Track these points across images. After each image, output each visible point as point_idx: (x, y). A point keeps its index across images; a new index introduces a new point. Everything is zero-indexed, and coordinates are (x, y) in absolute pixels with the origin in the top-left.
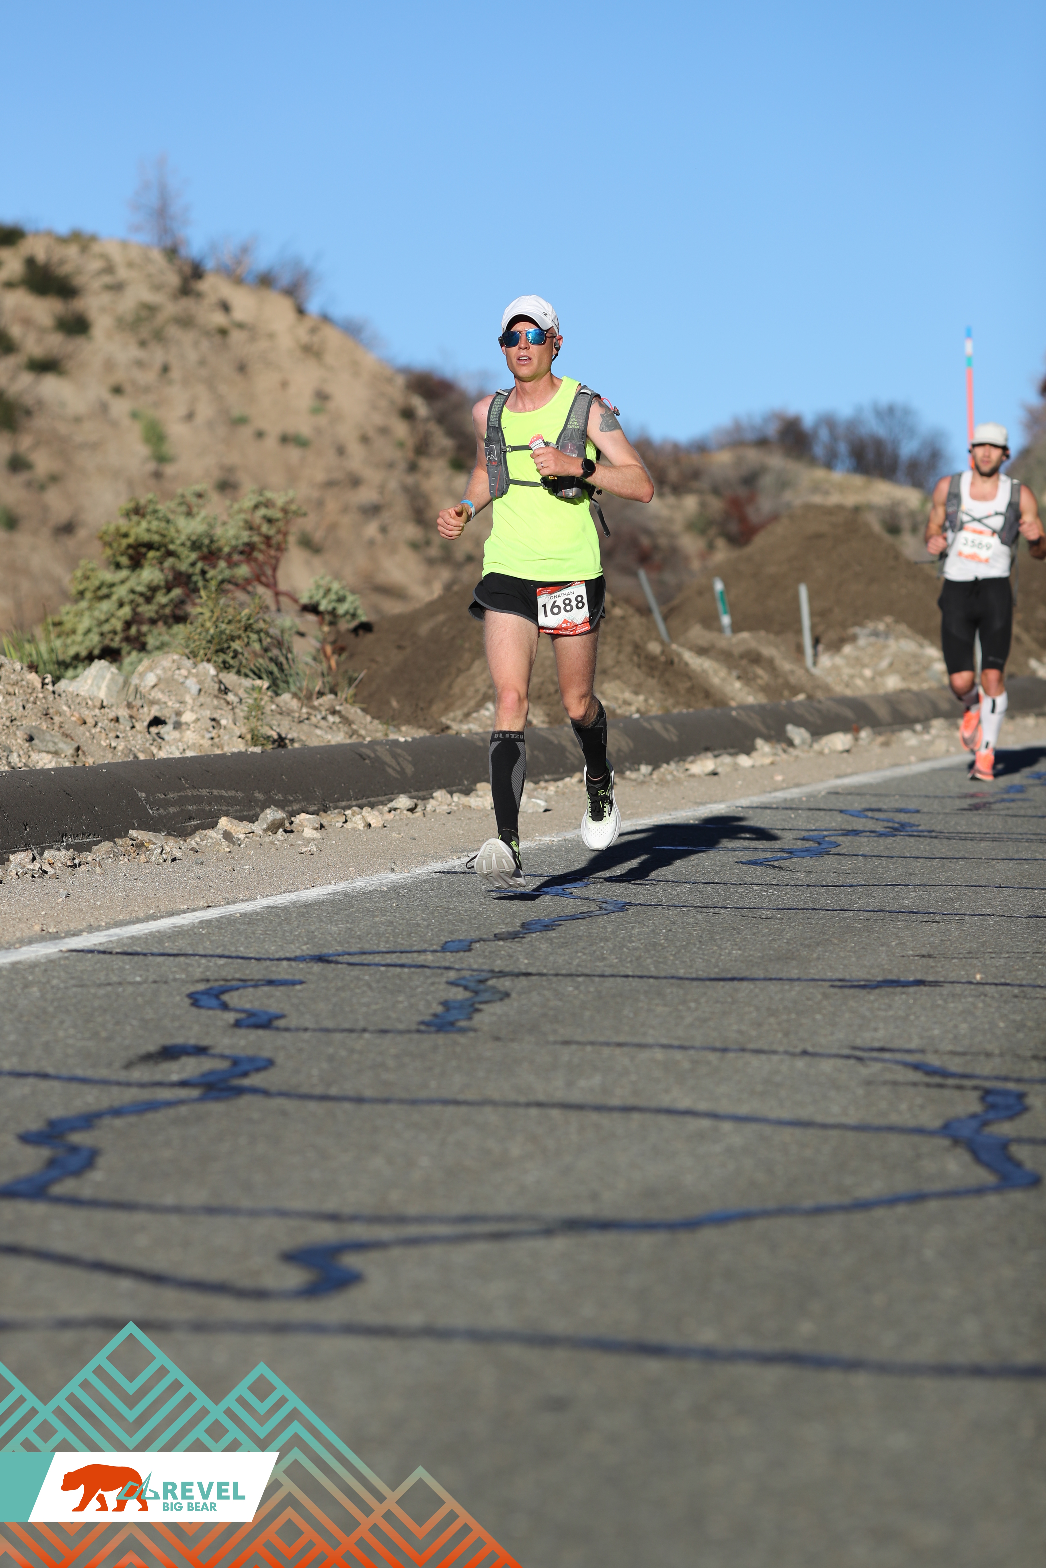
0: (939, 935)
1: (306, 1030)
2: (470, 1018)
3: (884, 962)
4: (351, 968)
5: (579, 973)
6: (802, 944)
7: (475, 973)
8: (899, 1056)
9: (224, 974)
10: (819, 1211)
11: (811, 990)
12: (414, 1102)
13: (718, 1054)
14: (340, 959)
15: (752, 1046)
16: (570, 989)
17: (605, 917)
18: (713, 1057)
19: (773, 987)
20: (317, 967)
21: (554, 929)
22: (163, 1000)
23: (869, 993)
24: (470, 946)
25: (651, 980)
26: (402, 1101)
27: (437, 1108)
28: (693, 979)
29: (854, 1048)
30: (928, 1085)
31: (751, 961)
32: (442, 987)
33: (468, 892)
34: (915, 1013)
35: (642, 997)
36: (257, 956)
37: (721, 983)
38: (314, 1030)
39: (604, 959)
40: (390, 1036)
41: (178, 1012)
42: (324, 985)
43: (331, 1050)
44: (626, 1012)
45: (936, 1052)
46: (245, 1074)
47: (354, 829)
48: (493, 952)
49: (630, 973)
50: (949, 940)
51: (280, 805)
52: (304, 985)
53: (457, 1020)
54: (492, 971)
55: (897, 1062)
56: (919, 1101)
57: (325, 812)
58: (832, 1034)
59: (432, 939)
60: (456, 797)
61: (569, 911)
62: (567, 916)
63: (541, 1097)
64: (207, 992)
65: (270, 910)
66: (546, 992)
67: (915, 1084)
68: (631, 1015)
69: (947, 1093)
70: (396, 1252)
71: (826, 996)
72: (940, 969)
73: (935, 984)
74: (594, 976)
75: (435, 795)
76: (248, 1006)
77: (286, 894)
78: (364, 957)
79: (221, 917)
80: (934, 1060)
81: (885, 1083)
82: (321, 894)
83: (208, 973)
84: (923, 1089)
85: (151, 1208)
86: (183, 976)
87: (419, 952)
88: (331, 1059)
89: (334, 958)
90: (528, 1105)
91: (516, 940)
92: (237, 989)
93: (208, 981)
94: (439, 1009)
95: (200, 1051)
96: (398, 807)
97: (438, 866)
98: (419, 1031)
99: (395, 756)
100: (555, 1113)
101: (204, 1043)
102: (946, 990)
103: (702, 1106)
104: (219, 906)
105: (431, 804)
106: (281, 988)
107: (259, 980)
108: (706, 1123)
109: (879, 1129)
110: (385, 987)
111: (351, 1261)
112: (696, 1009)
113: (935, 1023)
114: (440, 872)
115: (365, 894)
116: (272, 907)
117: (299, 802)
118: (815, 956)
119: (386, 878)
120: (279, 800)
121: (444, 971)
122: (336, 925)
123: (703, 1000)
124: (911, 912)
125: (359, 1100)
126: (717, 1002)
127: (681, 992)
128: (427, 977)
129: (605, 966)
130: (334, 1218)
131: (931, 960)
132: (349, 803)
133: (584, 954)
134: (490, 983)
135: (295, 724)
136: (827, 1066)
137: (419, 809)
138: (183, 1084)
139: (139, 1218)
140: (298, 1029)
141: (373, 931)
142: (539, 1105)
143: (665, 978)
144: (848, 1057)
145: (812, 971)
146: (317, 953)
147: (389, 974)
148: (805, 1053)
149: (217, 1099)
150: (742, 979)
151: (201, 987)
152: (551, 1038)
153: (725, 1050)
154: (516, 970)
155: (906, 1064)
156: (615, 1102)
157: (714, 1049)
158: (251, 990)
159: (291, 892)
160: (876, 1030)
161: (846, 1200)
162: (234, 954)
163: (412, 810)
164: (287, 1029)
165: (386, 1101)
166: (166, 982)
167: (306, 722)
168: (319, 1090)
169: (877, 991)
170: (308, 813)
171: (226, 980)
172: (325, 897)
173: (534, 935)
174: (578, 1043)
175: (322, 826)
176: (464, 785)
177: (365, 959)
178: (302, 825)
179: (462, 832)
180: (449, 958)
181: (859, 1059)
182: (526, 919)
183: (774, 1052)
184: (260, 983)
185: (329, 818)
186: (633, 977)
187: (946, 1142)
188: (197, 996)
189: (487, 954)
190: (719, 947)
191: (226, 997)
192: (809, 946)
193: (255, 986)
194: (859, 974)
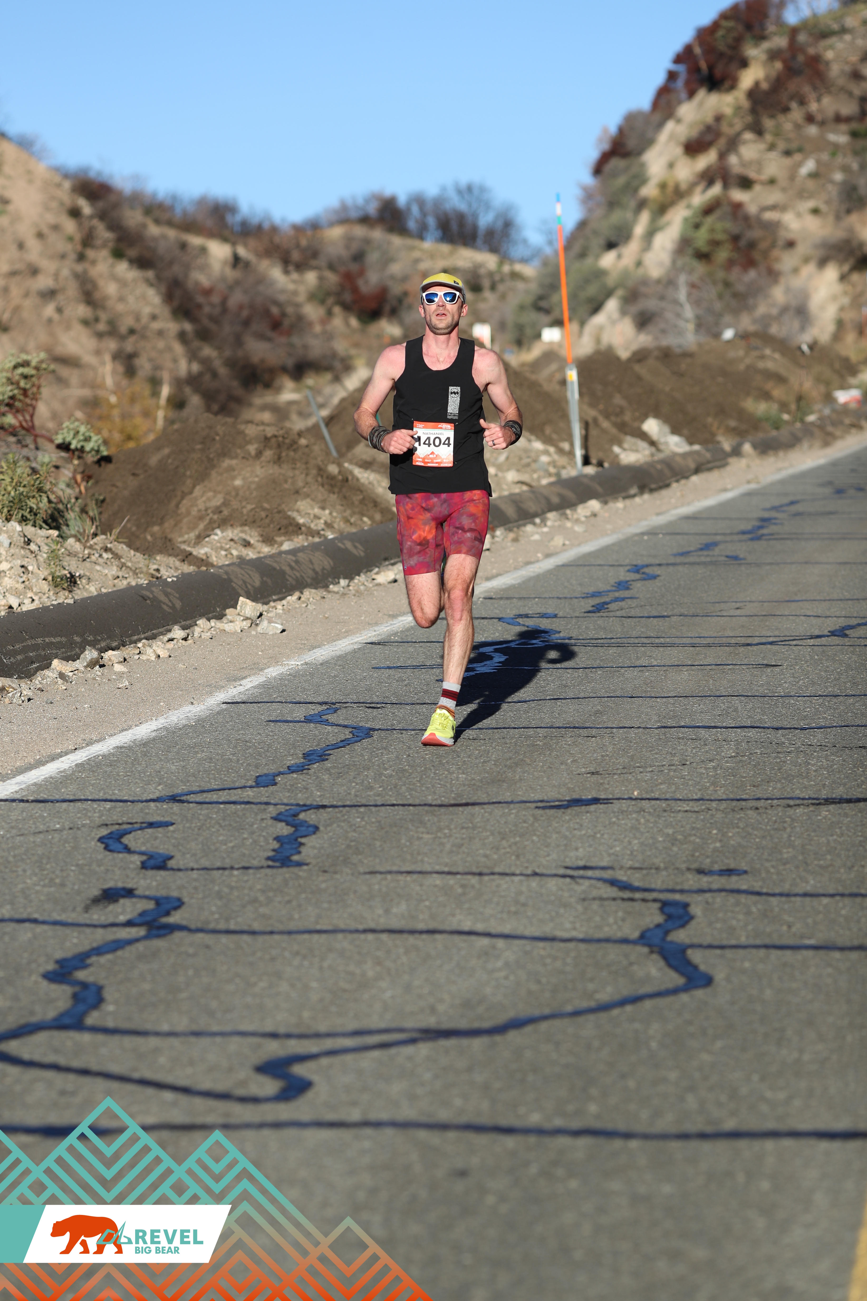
0: (599, 751)
1: (192, 869)
2: (299, 853)
3: (567, 781)
4: (199, 806)
5: (359, 804)
6: (506, 766)
7: (288, 808)
8: (598, 873)
9: (116, 817)
10: (576, 1013)
11: (524, 813)
12: (290, 933)
13: (477, 878)
14: (189, 798)
15: (497, 870)
16: (359, 820)
17: (359, 744)
18: (474, 880)
19: (498, 811)
20: (176, 807)
21: (327, 759)
22: (83, 846)
23: (564, 813)
24: (274, 780)
25: (411, 808)
26: (281, 933)
27: (306, 936)
28: (440, 806)
29: (567, 868)
30: (623, 899)
31: (474, 785)
32: (270, 822)
33: (253, 722)
34: (600, 831)
35: (410, 826)
36: (131, 799)
37: (461, 809)
38: (198, 869)
39: (371, 788)
40: (251, 871)
41: (99, 857)
42: (187, 825)
43: (217, 888)
44: (403, 841)
45: (621, 868)
46: (168, 914)
47: (148, 660)
48: (293, 785)
49: (395, 802)
50: (607, 755)
51: (93, 644)
52: (174, 826)
53: (292, 855)
54: (298, 805)
55: (599, 879)
56: (620, 914)
57: (124, 646)
58: (548, 855)
59: (245, 775)
60: (213, 622)
61: (332, 740)
62: (332, 745)
63: (372, 925)
64: (110, 836)
65: (119, 750)
66: (342, 824)
67: (614, 899)
68: (408, 844)
69: (636, 905)
70: (324, 1061)
71: (536, 819)
72: (607, 786)
73: (607, 801)
74: (371, 806)
75: (198, 622)
76: (143, 849)
77: (124, 733)
78: (205, 795)
79: (88, 759)
80: (621, 876)
81: (594, 899)
82: (149, 731)
83: (103, 818)
84: (619, 902)
85: (157, 1034)
86: (88, 822)
87: (241, 788)
88: (219, 895)
89: (184, 798)
90: (365, 931)
91: (305, 771)
92: (130, 833)
93: (107, 825)
94: (276, 845)
95: (129, 893)
96: (174, 637)
97: (221, 696)
98: (269, 867)
99: (167, 595)
100: (384, 936)
101: (129, 886)
102: (616, 806)
103: (480, 927)
104: (83, 748)
105: (197, 630)
106: (160, 829)
107: (142, 823)
108: (485, 941)
109: (599, 941)
110: (230, 825)
111: (299, 1070)
112: (450, 836)
113: (615, 840)
114: (226, 703)
115: (180, 729)
116: (121, 747)
117: (105, 640)
118: (517, 777)
119: (190, 711)
120: (91, 641)
121: (266, 807)
122: (173, 763)
123: (452, 827)
124: (574, 728)
125: (253, 933)
126: (463, 828)
127: (436, 819)
128: (256, 814)
129: (374, 795)
130: (274, 1035)
131: (599, 777)
132: (139, 636)
133: (357, 784)
134: (302, 816)
135: (80, 563)
136: (552, 884)
137: (190, 637)
138: (130, 923)
139: (153, 1042)
140: (187, 870)
141: (201, 769)
142: (373, 931)
143: (420, 805)
144: (564, 876)
145: (520, 793)
146: (171, 794)
147: (228, 812)
148: (535, 874)
149: (158, 936)
150: (473, 804)
151: (104, 832)
152: (361, 870)
153: (480, 874)
154: (315, 803)
155: (605, 881)
156: (421, 926)
157: (474, 874)
158: (139, 832)
159: (126, 730)
160: (577, 849)
161: (593, 1004)
162: (114, 798)
163: (185, 639)
164: (179, 870)
165: (272, 933)
166: (78, 829)
167: (88, 560)
168: (222, 926)
169: (569, 811)
170: (113, 650)
171: (119, 824)
172: (154, 734)
173: (315, 766)
174: (381, 873)
175: (125, 660)
176: (217, 612)
177: (206, 798)
178: (110, 660)
179: (228, 660)
180: (263, 794)
181: (571, 877)
182: (304, 750)
183: (514, 874)
184: (144, 825)
185: (127, 651)
186: (398, 805)
187: (646, 950)
188: (106, 841)
189: (289, 787)
190: (448, 770)
191: (125, 840)
192: (510, 767)
193: (141, 829)
194: (551, 794)
